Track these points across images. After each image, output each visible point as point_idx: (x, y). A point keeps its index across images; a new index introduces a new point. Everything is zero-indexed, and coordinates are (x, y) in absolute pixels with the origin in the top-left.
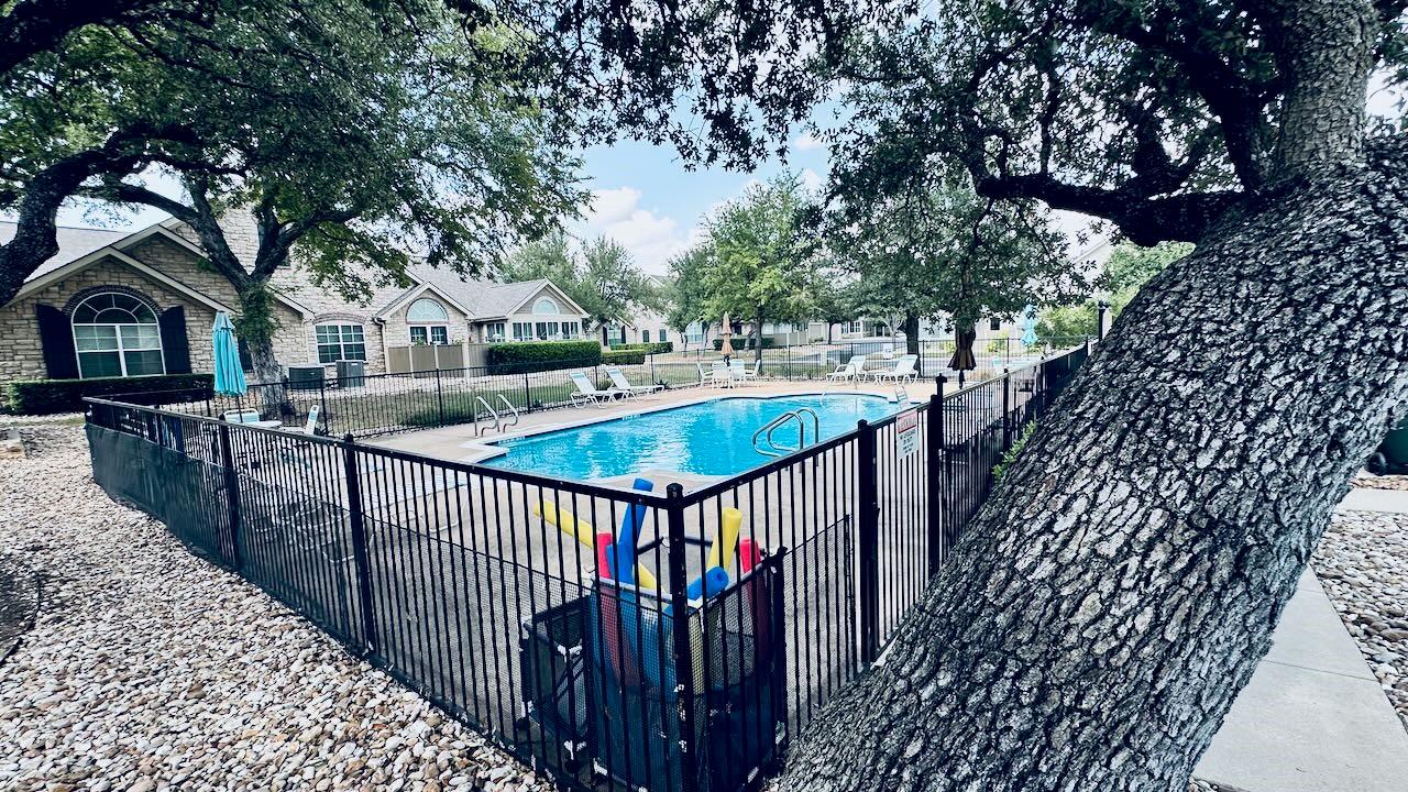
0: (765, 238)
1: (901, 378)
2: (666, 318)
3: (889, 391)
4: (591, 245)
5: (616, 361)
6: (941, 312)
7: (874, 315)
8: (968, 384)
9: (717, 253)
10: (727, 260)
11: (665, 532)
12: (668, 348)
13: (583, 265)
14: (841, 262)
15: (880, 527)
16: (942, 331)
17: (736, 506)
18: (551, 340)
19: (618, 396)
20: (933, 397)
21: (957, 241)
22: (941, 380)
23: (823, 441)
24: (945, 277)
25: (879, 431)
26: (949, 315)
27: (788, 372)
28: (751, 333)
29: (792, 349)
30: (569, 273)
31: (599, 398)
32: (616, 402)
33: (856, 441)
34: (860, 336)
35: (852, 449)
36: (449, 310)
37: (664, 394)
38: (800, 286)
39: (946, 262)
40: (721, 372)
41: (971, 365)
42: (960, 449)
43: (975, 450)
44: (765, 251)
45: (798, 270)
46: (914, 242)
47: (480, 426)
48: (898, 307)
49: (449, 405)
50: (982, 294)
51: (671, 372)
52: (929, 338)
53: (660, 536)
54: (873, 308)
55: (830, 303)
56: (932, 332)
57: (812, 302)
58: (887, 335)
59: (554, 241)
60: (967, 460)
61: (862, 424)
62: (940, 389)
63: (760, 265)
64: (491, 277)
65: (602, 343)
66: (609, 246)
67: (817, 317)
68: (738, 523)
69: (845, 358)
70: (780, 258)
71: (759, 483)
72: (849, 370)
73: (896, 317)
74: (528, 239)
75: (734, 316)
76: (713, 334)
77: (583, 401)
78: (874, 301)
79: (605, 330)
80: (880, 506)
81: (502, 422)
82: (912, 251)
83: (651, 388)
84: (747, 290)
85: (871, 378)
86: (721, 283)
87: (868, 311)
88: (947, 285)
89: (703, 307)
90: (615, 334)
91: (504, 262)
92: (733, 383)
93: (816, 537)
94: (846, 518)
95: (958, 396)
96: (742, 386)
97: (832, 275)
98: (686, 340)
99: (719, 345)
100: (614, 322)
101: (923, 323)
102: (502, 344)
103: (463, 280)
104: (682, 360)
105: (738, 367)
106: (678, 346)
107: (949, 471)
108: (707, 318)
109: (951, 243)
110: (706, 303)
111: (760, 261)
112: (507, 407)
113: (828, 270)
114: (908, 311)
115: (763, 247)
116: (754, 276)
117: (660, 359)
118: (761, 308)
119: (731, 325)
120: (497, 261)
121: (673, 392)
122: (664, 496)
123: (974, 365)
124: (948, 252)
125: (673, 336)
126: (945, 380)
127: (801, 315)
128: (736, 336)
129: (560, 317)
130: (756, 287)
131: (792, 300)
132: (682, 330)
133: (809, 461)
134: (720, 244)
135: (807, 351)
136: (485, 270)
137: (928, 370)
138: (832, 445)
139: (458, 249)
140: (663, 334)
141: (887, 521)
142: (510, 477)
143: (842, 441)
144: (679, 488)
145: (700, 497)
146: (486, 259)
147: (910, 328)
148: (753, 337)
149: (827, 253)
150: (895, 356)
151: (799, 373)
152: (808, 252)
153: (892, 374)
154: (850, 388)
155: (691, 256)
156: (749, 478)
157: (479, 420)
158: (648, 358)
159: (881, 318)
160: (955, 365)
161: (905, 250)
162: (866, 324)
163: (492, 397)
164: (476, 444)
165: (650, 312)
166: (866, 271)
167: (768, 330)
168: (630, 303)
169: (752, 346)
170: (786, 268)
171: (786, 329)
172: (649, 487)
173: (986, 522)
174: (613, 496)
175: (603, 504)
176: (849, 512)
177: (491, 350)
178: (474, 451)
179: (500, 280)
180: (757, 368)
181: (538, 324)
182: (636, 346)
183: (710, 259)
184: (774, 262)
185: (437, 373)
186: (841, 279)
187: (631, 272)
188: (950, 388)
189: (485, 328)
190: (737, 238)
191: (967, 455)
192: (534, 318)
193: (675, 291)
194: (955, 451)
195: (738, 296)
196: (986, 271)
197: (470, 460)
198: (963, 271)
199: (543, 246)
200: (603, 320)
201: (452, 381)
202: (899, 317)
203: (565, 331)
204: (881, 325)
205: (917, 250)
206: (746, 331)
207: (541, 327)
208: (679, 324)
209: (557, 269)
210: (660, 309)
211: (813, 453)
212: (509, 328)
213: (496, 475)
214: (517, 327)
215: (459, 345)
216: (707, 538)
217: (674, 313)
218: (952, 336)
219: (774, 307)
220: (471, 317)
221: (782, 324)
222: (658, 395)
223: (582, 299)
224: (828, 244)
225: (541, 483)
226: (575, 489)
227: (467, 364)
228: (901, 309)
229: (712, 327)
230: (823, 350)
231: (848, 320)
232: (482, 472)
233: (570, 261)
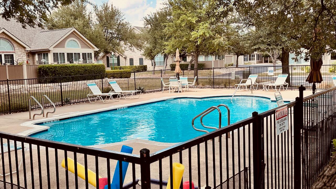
0: (201, 6)
1: (278, 87)
2: (143, 52)
3: (272, 95)
4: (100, 9)
5: (113, 76)
6: (302, 49)
7: (263, 51)
8: (318, 91)
9: (173, 14)
10: (178, 19)
11: (138, 176)
12: (144, 69)
13: (95, 20)
14: (244, 20)
15: (266, 175)
16: (303, 60)
17: (181, 162)
18: (76, 63)
19: (115, 96)
20: (297, 98)
21: (312, 8)
22: (302, 89)
23: (232, 124)
24: (305, 28)
25: (265, 119)
26: (306, 51)
27: (213, 83)
28: (192, 61)
29: (215, 70)
30: (87, 24)
31: (104, 97)
32: (114, 100)
33: (251, 124)
34: (254, 63)
35: (249, 129)
36: (15, 45)
37: (142, 96)
38: (220, 34)
39: (305, 20)
40: (174, 84)
41: (320, 80)
42: (313, 129)
43: (321, 130)
44: (200, 13)
45: (219, 24)
46: (287, 8)
47: (33, 113)
48: (277, 45)
49: (15, 101)
50: (326, 38)
51: (146, 83)
52: (295, 64)
53: (136, 179)
54: (263, 47)
55: (238, 44)
56: (296, 60)
57: (227, 43)
58: (271, 62)
59: (78, 5)
60: (317, 136)
61: (255, 114)
62: (301, 94)
63: (197, 22)
64: (40, 25)
65: (106, 66)
66: (110, 9)
67: (230, 52)
68: (182, 172)
69: (246, 75)
70: (209, 17)
71: (194, 149)
72: (248, 83)
73: (276, 52)
74: (62, 4)
75: (182, 50)
76: (170, 61)
77: (95, 99)
78: (263, 42)
79: (108, 58)
80: (266, 162)
81: (46, 111)
82: (286, 13)
83: (134, 91)
84: (190, 35)
85: (261, 87)
86: (175, 32)
87: (259, 49)
88: (306, 33)
89: (165, 45)
90: (113, 60)
91: (48, 17)
92: (180, 89)
93: (228, 180)
94: (245, 169)
95: (312, 98)
96: (186, 91)
97: (239, 28)
98: (154, 64)
99: (173, 67)
100: (113, 53)
101: (292, 55)
102: (46, 65)
103: (24, 27)
104: (153, 76)
105: (184, 80)
106: (150, 68)
107: (306, 142)
108: (166, 51)
109: (309, 9)
110: (166, 43)
111: (197, 19)
112: (48, 102)
113: (236, 24)
114: (283, 48)
115: (199, 11)
116: (194, 28)
117: (139, 75)
118: (198, 46)
119: (180, 56)
120: (43, 16)
121: (147, 94)
122: (139, 156)
123: (321, 80)
124: (307, 14)
125: (147, 62)
126: (304, 89)
127: (220, 51)
128: (183, 62)
129: (81, 50)
130: (194, 34)
131: (216, 42)
132: (152, 58)
133: (224, 136)
134: (175, 9)
135: (223, 71)
136: (37, 21)
137: (294, 82)
138: (237, 126)
139: (21, 10)
140: (141, 60)
141: (270, 171)
142: (48, 145)
143: (243, 124)
144: (148, 151)
145: (159, 157)
146: (37, 15)
147: (284, 58)
148: (193, 63)
149: (236, 14)
150: (275, 74)
151: (219, 84)
152: (225, 14)
153: (274, 85)
154: (248, 93)
155: (157, 16)
156: (188, 146)
157: (32, 109)
158: (132, 75)
159: (267, 53)
160: (310, 80)
161: (282, 13)
162: (258, 56)
163: (40, 96)
164: (29, 124)
165: (134, 48)
166: (259, 25)
167: (201, 59)
168: (122, 43)
169: (192, 68)
170: (212, 23)
171: (212, 58)
172: (130, 151)
173: (328, 177)
174: (109, 156)
175: (102, 161)
176: (247, 165)
177: (40, 69)
178: (28, 128)
179: (46, 28)
180: (195, 81)
181: (68, 54)
182: (126, 67)
183: (168, 17)
184: (205, 20)
185: (7, 82)
186: (244, 29)
187: (123, 24)
188: (307, 93)
189: (37, 56)
190: (184, 6)
191: (317, 132)
192: (66, 50)
193: (148, 36)
194: (310, 130)
195: (184, 39)
196: (329, 25)
197: (24, 134)
198: (315, 25)
199: (71, 8)
200: (106, 52)
201: (16, 87)
202: (278, 52)
203: (84, 58)
204: (267, 56)
205: (289, 13)
206: (189, 59)
207: (70, 55)
208: (151, 55)
209: (80, 22)
210: (139, 46)
211: (226, 131)
212: (50, 56)
213: (39, 143)
214: (55, 55)
215: (21, 66)
216: (164, 180)
217: (148, 49)
218: (308, 63)
219: (205, 45)
220: (28, 49)
221: (210, 56)
222: (137, 96)
223: (94, 40)
224: (237, 9)
225: (66, 148)
226: (86, 152)
227: (25, 77)
228: (279, 47)
229: (170, 57)
230: (233, 71)
231: (248, 54)
232: (31, 142)
233: (87, 17)
